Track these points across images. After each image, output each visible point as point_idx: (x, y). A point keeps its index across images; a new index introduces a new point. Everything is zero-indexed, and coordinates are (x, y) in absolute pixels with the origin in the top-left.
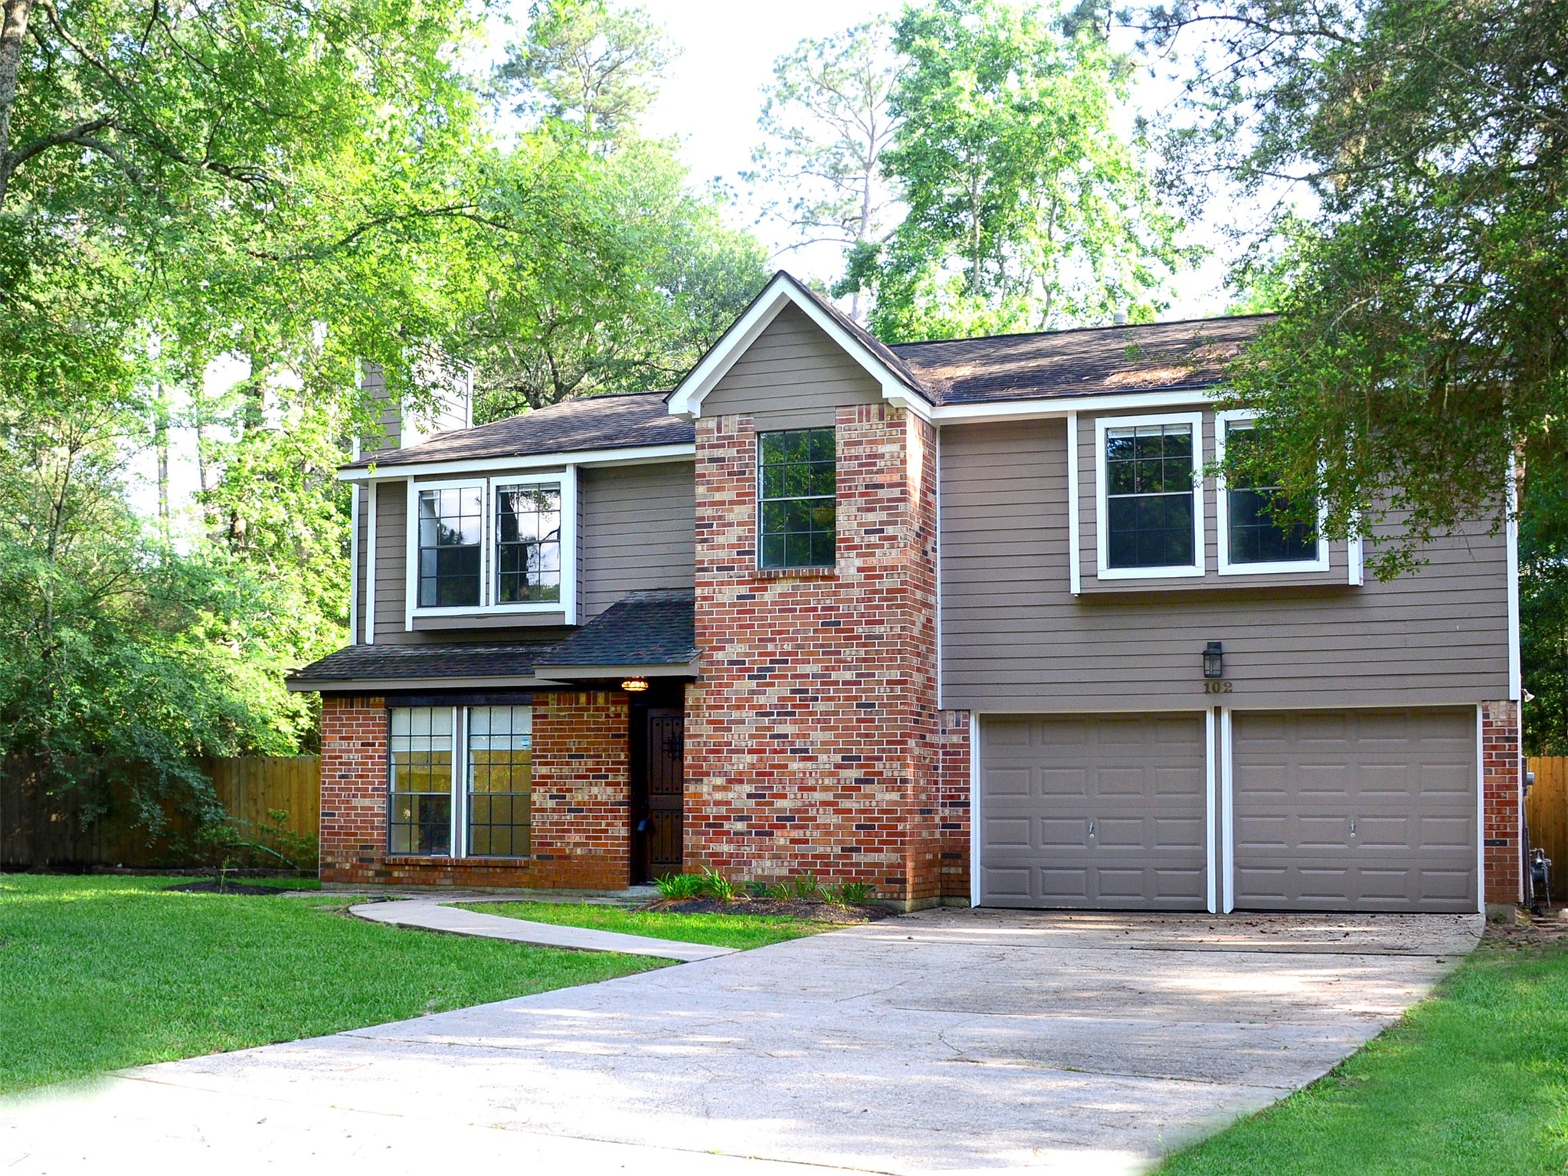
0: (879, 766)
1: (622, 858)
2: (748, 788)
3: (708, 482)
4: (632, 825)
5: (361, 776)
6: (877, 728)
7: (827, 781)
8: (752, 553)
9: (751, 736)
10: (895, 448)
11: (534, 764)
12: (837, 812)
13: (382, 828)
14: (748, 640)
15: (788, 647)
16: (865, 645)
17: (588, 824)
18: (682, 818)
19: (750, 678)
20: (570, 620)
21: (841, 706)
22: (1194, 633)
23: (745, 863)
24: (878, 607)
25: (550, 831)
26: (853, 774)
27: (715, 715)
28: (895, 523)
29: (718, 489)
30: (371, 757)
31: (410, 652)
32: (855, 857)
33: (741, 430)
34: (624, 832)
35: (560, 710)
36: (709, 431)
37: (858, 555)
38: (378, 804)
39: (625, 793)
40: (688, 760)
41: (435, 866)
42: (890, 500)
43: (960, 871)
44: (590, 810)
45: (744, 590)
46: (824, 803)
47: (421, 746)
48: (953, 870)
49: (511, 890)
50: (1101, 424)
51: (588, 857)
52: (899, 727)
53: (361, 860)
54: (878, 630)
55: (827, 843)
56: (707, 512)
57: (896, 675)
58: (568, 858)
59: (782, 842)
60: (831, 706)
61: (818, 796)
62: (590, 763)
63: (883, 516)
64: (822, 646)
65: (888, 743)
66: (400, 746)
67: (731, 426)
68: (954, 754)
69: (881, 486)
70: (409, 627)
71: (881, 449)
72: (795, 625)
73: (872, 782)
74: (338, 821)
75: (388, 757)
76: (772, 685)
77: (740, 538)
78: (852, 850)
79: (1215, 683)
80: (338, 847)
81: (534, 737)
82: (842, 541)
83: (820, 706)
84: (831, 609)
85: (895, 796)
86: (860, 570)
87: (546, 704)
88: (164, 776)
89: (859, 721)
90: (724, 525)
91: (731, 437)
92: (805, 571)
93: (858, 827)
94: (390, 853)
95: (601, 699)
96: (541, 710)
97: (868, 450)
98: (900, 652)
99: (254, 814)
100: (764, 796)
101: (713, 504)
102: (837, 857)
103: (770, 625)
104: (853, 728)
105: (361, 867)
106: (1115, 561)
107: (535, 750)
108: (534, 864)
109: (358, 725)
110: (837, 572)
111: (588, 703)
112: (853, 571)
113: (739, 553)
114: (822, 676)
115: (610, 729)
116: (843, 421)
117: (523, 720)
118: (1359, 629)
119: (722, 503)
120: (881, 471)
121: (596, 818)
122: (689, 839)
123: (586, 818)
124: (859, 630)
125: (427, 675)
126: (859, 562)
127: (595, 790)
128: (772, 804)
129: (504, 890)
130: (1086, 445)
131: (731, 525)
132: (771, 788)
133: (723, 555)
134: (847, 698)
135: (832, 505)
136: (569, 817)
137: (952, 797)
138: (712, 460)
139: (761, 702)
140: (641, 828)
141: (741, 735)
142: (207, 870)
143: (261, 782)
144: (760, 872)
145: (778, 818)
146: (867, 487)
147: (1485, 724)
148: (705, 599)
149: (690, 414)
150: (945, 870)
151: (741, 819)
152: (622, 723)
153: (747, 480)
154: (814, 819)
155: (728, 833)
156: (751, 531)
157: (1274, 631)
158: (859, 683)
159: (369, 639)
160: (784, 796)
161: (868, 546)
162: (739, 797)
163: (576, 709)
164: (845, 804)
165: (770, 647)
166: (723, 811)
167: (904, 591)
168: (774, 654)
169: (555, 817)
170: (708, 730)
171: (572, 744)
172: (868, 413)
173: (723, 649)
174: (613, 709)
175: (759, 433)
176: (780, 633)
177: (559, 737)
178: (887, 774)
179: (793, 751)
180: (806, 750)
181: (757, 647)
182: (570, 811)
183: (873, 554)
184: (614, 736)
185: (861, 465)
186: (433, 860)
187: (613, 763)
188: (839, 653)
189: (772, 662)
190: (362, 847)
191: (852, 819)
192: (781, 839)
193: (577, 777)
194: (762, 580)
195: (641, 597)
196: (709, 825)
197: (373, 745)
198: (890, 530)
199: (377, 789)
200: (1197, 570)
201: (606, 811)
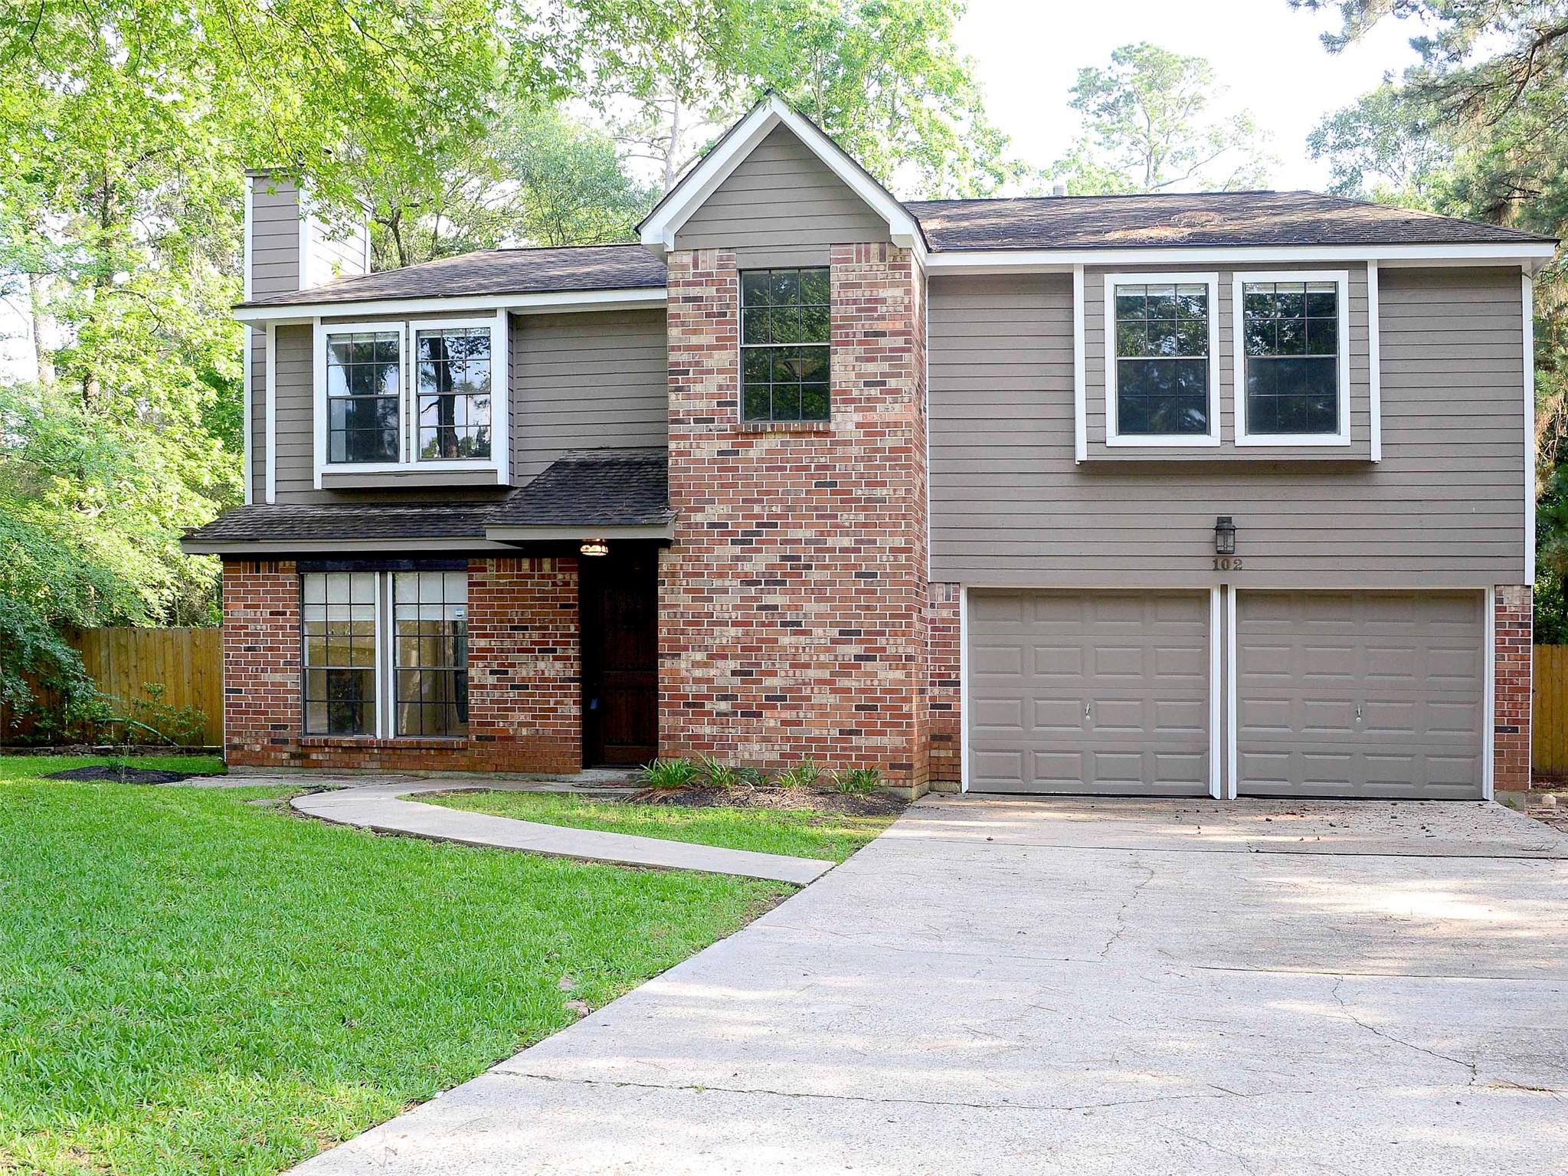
0: (881, 641)
1: (573, 739)
2: (733, 665)
3: (683, 324)
4: (584, 704)
5: (271, 649)
6: (879, 600)
7: (822, 658)
8: (734, 404)
9: (736, 607)
10: (898, 292)
11: (472, 636)
12: (834, 691)
13: (297, 706)
14: (730, 501)
15: (777, 509)
16: (865, 509)
17: (535, 702)
18: (657, 696)
19: (734, 542)
20: (503, 479)
21: (838, 575)
22: (1200, 507)
23: (730, 747)
24: (879, 467)
25: (492, 709)
26: (852, 650)
27: (693, 583)
28: (899, 375)
29: (695, 332)
30: (282, 628)
31: (319, 512)
32: (855, 740)
33: (721, 266)
34: (575, 711)
35: (499, 577)
36: (684, 267)
37: (856, 410)
38: (291, 679)
39: (576, 668)
40: (663, 632)
41: (359, 748)
42: (892, 350)
43: (951, 753)
44: (537, 687)
45: (726, 445)
46: (820, 682)
47: (339, 615)
48: (943, 754)
49: (447, 774)
50: (1111, 280)
51: (537, 738)
52: (904, 600)
53: (273, 741)
54: (880, 492)
55: (823, 726)
56: (683, 357)
57: (900, 542)
58: (512, 738)
59: (772, 723)
60: (826, 575)
61: (812, 674)
62: (536, 635)
63: (885, 367)
64: (816, 509)
65: (892, 616)
66: (314, 615)
67: (709, 262)
68: (943, 629)
69: (883, 334)
70: (318, 485)
71: (882, 293)
72: (784, 485)
73: (874, 659)
74: (244, 698)
75: (301, 628)
76: (759, 551)
77: (720, 387)
78: (851, 732)
79: (1223, 558)
80: (246, 726)
81: (471, 606)
82: (838, 393)
83: (814, 575)
84: (825, 467)
85: (899, 675)
86: (859, 425)
87: (484, 570)
88: (28, 649)
89: (859, 592)
90: (702, 372)
91: (710, 274)
92: (796, 425)
93: (858, 708)
94: (306, 734)
95: (547, 565)
96: (478, 577)
97: (867, 294)
98: (904, 516)
99: (126, 688)
100: (750, 673)
101: (689, 348)
102: (834, 740)
103: (756, 485)
104: (851, 600)
105: (273, 749)
106: (1124, 427)
107: (471, 621)
108: (473, 746)
109: (266, 592)
110: (832, 427)
111: (532, 569)
112: (851, 426)
113: (719, 404)
114: (817, 542)
115: (557, 599)
116: (838, 261)
117: (457, 587)
118: (1373, 507)
119: (700, 348)
120: (882, 318)
121: (543, 695)
122: (665, 721)
123: (532, 695)
124: (857, 493)
125: (345, 537)
126: (858, 417)
127: (541, 665)
128: (760, 682)
129: (440, 774)
130: (1094, 301)
131: (710, 372)
132: (759, 665)
133: (701, 405)
134: (845, 567)
135: (825, 353)
136: (513, 694)
137: (940, 675)
138: (687, 299)
139: (747, 570)
140: (593, 706)
141: (725, 605)
142: (78, 747)
143: (133, 654)
144: (747, 756)
145: (768, 698)
146: (866, 334)
147: (1497, 609)
148: (680, 453)
149: (662, 246)
150: (934, 753)
151: (725, 698)
152: (572, 592)
153: (728, 322)
154: (809, 698)
155: (710, 713)
156: (732, 379)
157: (1287, 507)
158: (858, 550)
159: (270, 498)
160: (774, 674)
161: (868, 400)
162: (723, 675)
163: (518, 576)
164: (843, 683)
165: (757, 509)
166: (704, 689)
167: (908, 450)
168: (761, 516)
169: (497, 694)
170: (684, 599)
171: (514, 613)
172: (867, 252)
173: (702, 510)
174: (560, 576)
175: (740, 271)
176: (768, 493)
177: (499, 607)
178: (891, 650)
179: (784, 624)
180: (799, 624)
181: (741, 509)
182: (513, 687)
183: (873, 409)
184: (562, 606)
185: (859, 310)
186: (357, 742)
187: (562, 636)
188: (835, 517)
189: (758, 525)
190: (274, 727)
191: (852, 700)
192: (771, 720)
193: (520, 651)
194: (747, 434)
195: (583, 456)
196: (688, 705)
197: (284, 614)
198: (892, 383)
199: (290, 663)
200: (1213, 439)
201: (554, 688)
